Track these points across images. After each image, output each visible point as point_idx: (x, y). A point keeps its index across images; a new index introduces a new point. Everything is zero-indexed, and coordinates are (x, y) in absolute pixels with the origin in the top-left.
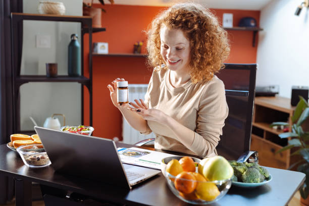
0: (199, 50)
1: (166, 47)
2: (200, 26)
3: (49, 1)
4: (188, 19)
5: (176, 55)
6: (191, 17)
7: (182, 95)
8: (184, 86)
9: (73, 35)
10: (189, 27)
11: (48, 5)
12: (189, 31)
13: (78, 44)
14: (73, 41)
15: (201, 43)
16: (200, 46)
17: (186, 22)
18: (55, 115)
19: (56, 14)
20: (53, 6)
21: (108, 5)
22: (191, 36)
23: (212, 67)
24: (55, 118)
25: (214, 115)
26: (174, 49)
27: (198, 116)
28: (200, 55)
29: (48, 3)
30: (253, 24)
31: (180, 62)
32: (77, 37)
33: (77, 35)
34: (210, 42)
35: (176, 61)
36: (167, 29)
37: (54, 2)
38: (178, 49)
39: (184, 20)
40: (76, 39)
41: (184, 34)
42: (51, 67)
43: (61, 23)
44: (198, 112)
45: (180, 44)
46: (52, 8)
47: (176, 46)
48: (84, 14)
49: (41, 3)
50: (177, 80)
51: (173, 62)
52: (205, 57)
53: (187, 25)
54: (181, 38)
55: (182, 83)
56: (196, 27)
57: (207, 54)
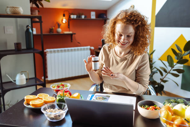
1: (121, 35)
2: (142, 23)
3: (14, 6)
5: (127, 39)
7: (126, 62)
8: (127, 57)
11: (13, 8)
12: (136, 26)
13: (31, 31)
14: (28, 30)
16: (141, 34)
17: (136, 21)
18: (22, 72)
19: (18, 14)
21: (41, 8)
22: (137, 29)
24: (22, 74)
25: (147, 72)
26: (126, 36)
27: (136, 73)
28: (142, 40)
29: (13, 7)
30: (105, 17)
31: (127, 44)
32: (30, 27)
37: (17, 7)
38: (128, 36)
39: (135, 19)
40: (29, 28)
41: (133, 27)
42: (18, 45)
43: (19, 19)
44: (136, 71)
45: (131, 33)
46: (16, 10)
48: (31, 14)
49: (8, 7)
50: (121, 53)
51: (124, 44)
52: (144, 40)
53: (136, 22)
54: (131, 30)
55: (125, 55)
56: (140, 23)
57: (145, 38)
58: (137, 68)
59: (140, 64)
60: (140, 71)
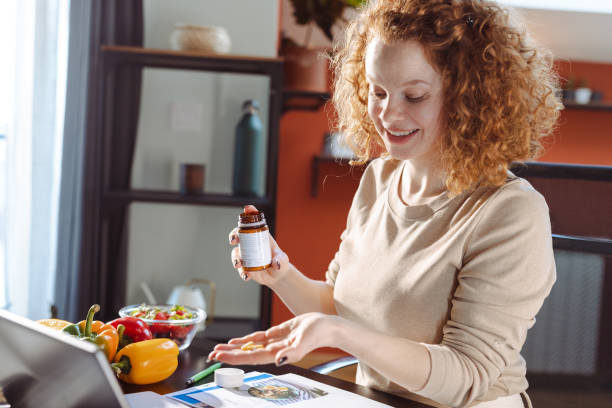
0: (466, 98)
1: (381, 95)
2: (471, 31)
3: (193, 24)
4: (435, 9)
6: (445, 6)
7: (424, 225)
8: (433, 203)
9: (248, 104)
10: (439, 32)
11: (190, 32)
12: (439, 45)
13: (259, 123)
15: (473, 80)
16: (469, 86)
17: (429, 20)
18: (195, 282)
19: (205, 51)
20: (199, 35)
22: (443, 59)
23: (504, 147)
24: (194, 289)
26: (399, 97)
27: (456, 284)
28: (468, 114)
31: (416, 136)
33: (256, 103)
34: (499, 75)
35: (407, 133)
36: (380, 42)
37: (204, 26)
39: (424, 12)
40: (253, 112)
41: (425, 53)
42: (192, 173)
44: (458, 272)
45: (415, 82)
46: (197, 39)
47: (403, 89)
49: (176, 28)
50: (415, 188)
51: (397, 134)
52: (482, 118)
53: (433, 26)
54: (416, 64)
55: (427, 194)
56: (458, 32)
57: (490, 109)
58: (457, 258)
59: (477, 240)
60: (468, 272)
